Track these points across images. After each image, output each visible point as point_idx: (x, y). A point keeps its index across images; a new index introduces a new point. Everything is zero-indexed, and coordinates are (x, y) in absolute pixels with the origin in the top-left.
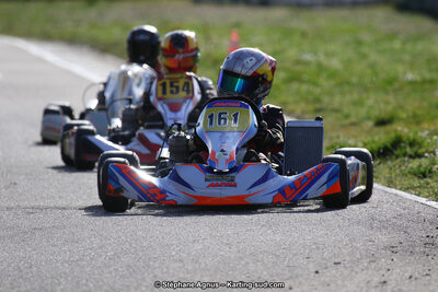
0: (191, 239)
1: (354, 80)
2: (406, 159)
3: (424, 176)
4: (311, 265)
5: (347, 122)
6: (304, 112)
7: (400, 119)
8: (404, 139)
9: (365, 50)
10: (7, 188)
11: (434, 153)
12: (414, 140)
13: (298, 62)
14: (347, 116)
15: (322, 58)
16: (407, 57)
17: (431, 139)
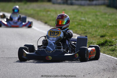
0: (50, 66)
2: (108, 46)
3: (113, 51)
4: (82, 74)
6: (82, 33)
7: (107, 36)
8: (108, 41)
9: (98, 17)
10: (2, 52)
11: (116, 45)
12: (111, 41)
16: (109, 19)
17: (115, 41)
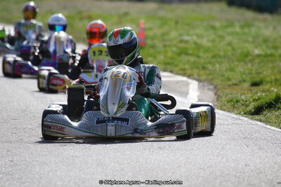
1: (222, 53)
5: (230, 83)
13: (181, 41)
14: (229, 79)
15: (195, 38)
